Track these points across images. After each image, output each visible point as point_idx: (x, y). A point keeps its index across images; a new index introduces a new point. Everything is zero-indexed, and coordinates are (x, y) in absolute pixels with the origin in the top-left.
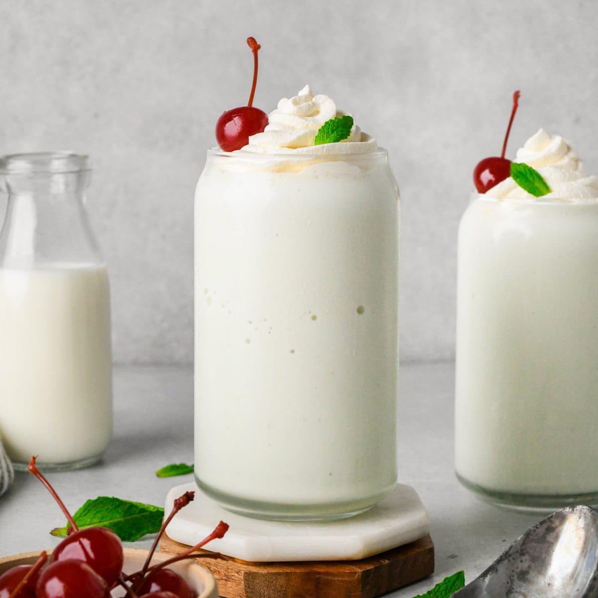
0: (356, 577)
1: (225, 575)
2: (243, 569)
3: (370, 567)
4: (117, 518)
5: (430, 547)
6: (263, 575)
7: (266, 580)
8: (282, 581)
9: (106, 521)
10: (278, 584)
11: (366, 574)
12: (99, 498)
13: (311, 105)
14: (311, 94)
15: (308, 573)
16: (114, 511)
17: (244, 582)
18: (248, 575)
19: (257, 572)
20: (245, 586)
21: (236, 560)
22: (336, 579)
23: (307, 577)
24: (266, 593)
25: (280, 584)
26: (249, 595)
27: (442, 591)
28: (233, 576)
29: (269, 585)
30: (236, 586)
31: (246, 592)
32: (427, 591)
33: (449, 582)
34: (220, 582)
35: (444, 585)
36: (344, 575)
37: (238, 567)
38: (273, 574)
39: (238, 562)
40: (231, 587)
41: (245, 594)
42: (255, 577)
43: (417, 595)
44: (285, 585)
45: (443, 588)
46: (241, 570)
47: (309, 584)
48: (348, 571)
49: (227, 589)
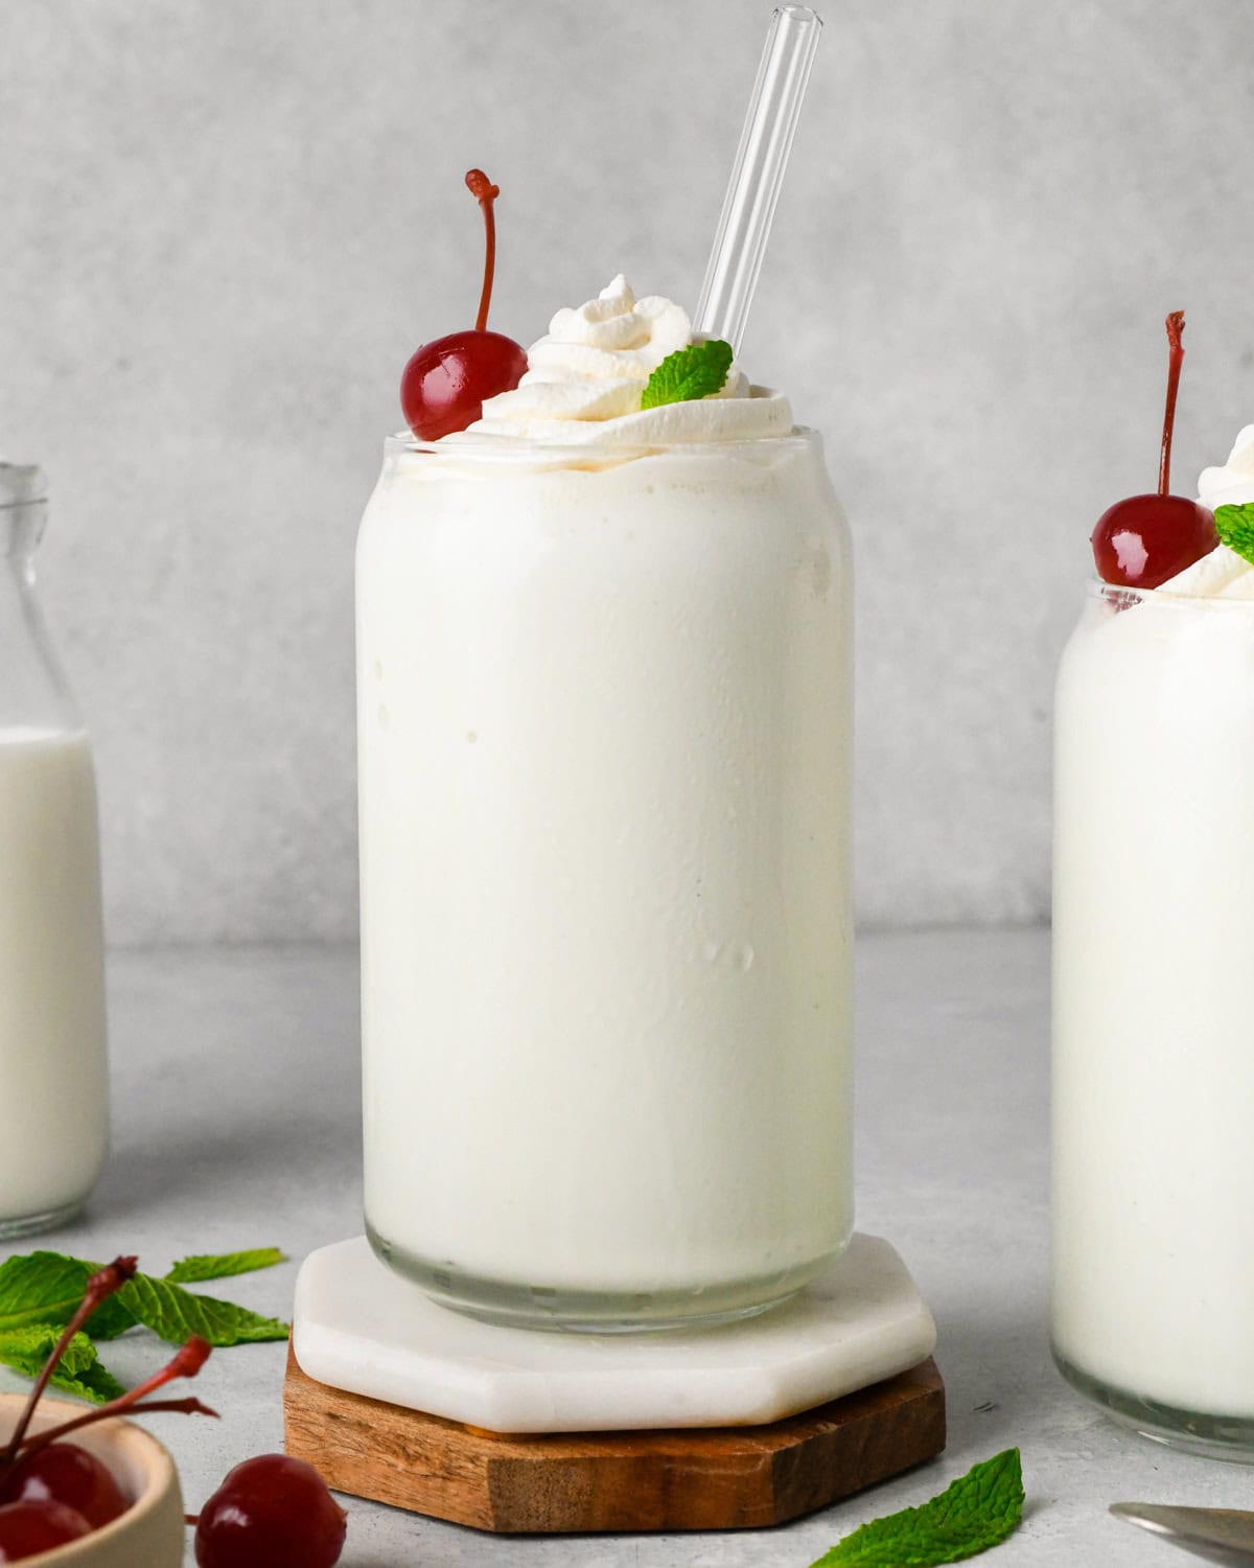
0: (759, 1468)
1: (443, 1467)
2: (486, 1451)
3: (792, 1442)
5: (936, 1387)
6: (533, 1465)
7: (541, 1478)
8: (580, 1478)
10: (570, 1486)
11: (783, 1459)
13: (631, 320)
14: (630, 297)
15: (643, 1459)
17: (489, 1483)
18: (497, 1465)
19: (521, 1458)
20: (492, 1492)
21: (470, 1430)
22: (711, 1472)
23: (641, 1469)
24: (542, 1510)
25: (574, 1487)
26: (500, 1514)
27: (967, 1497)
28: (461, 1467)
29: (550, 1490)
30: (470, 1493)
31: (495, 1507)
32: (930, 1498)
33: (982, 1476)
34: (430, 1484)
35: (972, 1484)
36: (729, 1462)
37: (474, 1445)
38: (559, 1463)
39: (472, 1435)
40: (456, 1495)
41: (490, 1513)
42: (514, 1470)
43: (907, 1508)
44: (588, 1488)
45: (968, 1490)
46: (482, 1455)
47: (646, 1485)
48: (739, 1453)
49: (448, 1501)
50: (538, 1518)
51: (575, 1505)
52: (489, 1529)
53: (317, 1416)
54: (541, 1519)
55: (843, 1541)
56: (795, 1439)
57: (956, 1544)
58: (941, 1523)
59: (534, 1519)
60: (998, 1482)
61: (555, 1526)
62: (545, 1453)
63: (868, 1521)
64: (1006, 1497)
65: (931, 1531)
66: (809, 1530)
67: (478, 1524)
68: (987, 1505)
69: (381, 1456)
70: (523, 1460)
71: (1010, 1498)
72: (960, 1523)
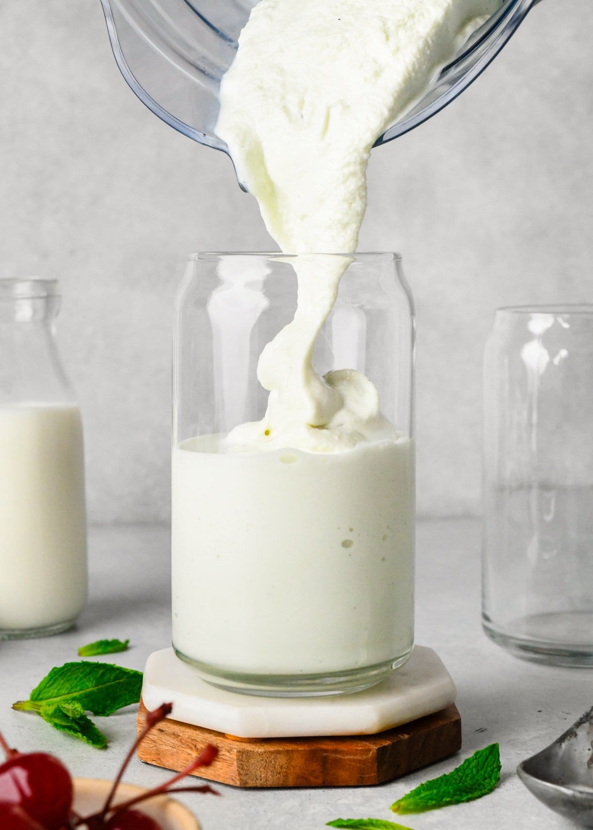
0: (370, 755)
2: (236, 747)
3: (387, 743)
4: (88, 688)
5: (456, 718)
6: (259, 754)
7: (262, 760)
8: (282, 760)
9: (75, 692)
10: (277, 764)
11: (382, 751)
12: (66, 665)
15: (313, 751)
16: (85, 680)
17: (237, 763)
18: (241, 753)
19: (253, 750)
20: (238, 767)
21: (229, 737)
22: (346, 757)
23: (313, 755)
24: (263, 776)
25: (279, 765)
26: (242, 778)
27: (473, 768)
28: (223, 754)
29: (267, 766)
30: (227, 767)
31: (240, 774)
32: (454, 769)
33: (480, 756)
35: (475, 760)
36: (355, 753)
37: (230, 744)
38: (272, 753)
39: (229, 739)
40: (221, 769)
41: (237, 777)
42: (249, 756)
43: (443, 775)
44: (286, 765)
45: (473, 764)
46: (233, 748)
47: (314, 764)
48: (360, 748)
49: (217, 772)
50: (261, 780)
51: (279, 773)
52: (237, 785)
54: (262, 780)
55: (411, 791)
56: (388, 741)
57: (467, 793)
58: (460, 783)
59: (259, 781)
60: (488, 760)
61: (269, 784)
62: (265, 748)
63: (424, 782)
64: (492, 768)
65: (455, 786)
66: (395, 786)
67: (232, 783)
68: (482, 772)
69: (184, 750)
70: (253, 751)
71: (494, 768)
72: (469, 782)
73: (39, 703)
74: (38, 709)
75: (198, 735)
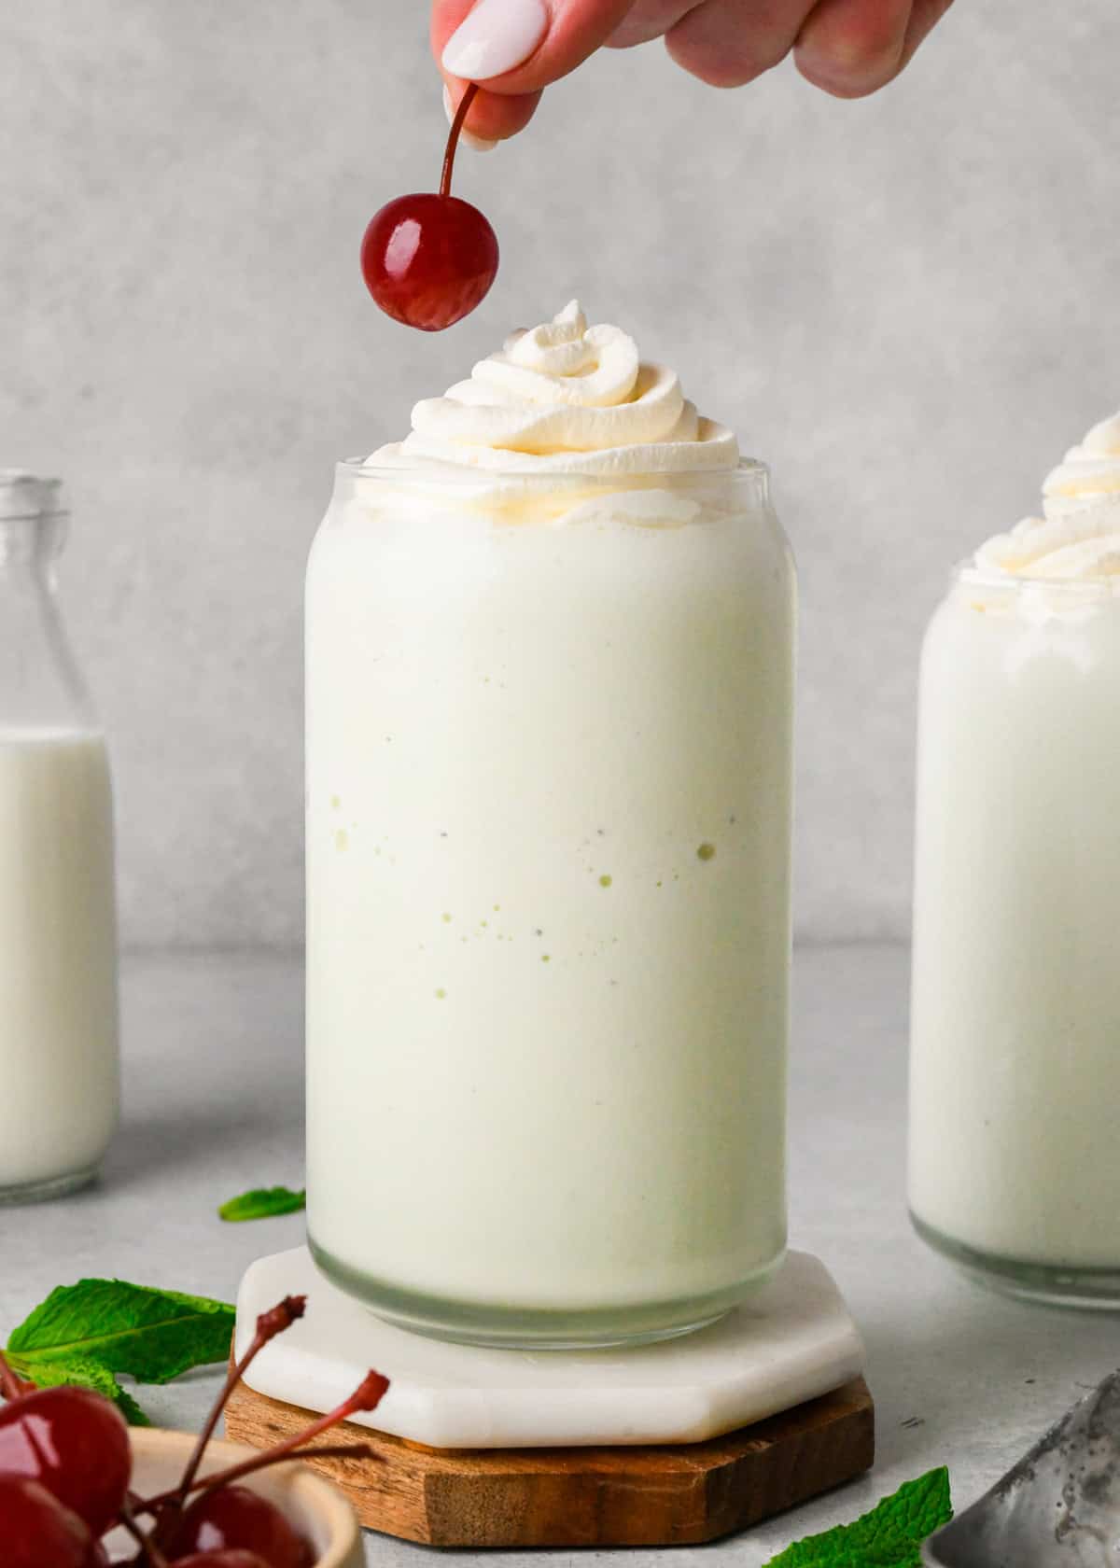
0: (692, 1486)
1: (380, 1480)
2: (423, 1466)
3: (724, 1461)
4: (125, 1329)
5: (865, 1406)
6: (469, 1481)
7: (476, 1494)
8: (515, 1494)
9: (101, 1335)
10: (506, 1501)
11: (717, 1474)
12: (84, 1283)
13: (581, 347)
14: (583, 322)
15: (578, 1476)
16: (118, 1313)
17: (426, 1499)
18: (434, 1480)
19: (458, 1473)
20: (429, 1507)
21: (409, 1445)
23: (577, 1483)
25: (510, 1502)
26: (436, 1528)
27: (896, 1515)
28: (399, 1481)
29: (486, 1505)
30: (406, 1507)
31: (430, 1521)
32: (860, 1515)
33: (912, 1492)
34: (368, 1496)
35: (900, 1502)
36: (663, 1479)
37: (412, 1460)
38: (495, 1479)
39: (410, 1449)
40: (393, 1509)
41: (427, 1527)
42: (451, 1486)
43: (837, 1525)
44: (525, 1503)
45: (897, 1508)
46: (418, 1470)
47: (580, 1502)
48: (673, 1471)
49: (385, 1514)
50: (473, 1533)
51: (510, 1520)
52: (424, 1542)
53: (256, 1426)
54: (476, 1533)
55: (774, 1559)
56: (727, 1457)
57: (885, 1564)
58: (870, 1542)
59: (469, 1533)
60: (928, 1500)
61: (490, 1540)
62: (482, 1468)
63: (799, 1539)
64: (934, 1515)
65: (862, 1550)
66: (741, 1546)
67: (415, 1538)
68: (914, 1523)
69: (320, 1467)
70: (459, 1476)
71: (938, 1517)
72: (889, 1540)
73: (26, 1357)
74: (23, 1370)
75: (346, 1438)
